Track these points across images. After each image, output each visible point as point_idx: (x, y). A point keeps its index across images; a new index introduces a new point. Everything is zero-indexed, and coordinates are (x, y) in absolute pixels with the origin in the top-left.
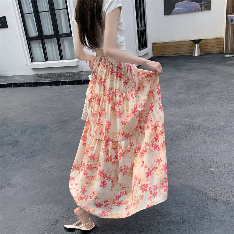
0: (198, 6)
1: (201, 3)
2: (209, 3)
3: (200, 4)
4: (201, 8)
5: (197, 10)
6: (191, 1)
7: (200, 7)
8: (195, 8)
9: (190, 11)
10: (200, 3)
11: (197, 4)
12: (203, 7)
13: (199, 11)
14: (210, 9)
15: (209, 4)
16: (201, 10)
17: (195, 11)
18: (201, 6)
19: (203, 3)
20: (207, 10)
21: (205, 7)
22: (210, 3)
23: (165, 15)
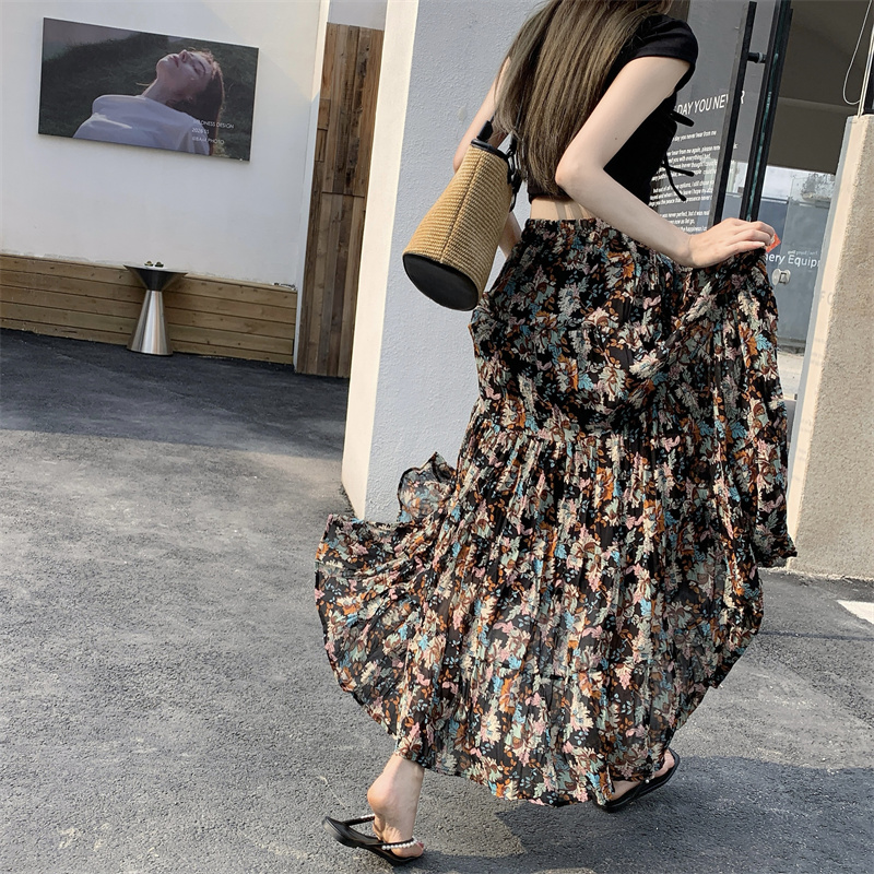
0: (194, 130)
1: (213, 124)
2: (243, 131)
3: (205, 126)
4: (211, 144)
5: (190, 146)
6: (166, 104)
7: (204, 140)
8: (182, 137)
9: (159, 143)
10: (208, 124)
11: (195, 125)
12: (219, 143)
13: (198, 152)
14: (246, 158)
15: (244, 136)
16: (210, 155)
17: (184, 150)
18: (209, 136)
19: (219, 124)
21: (228, 146)
22: (249, 132)
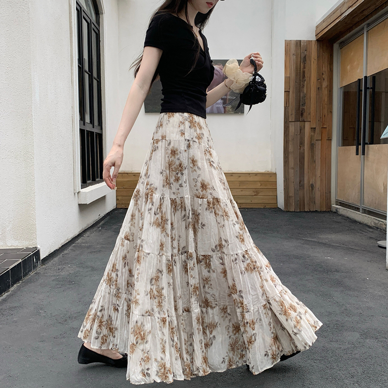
4: (224, 108)
5: (215, 110)
7: (221, 106)
12: (229, 107)
13: (219, 112)
14: (243, 112)
17: (212, 112)
18: (223, 103)
20: (235, 113)
21: (233, 107)
23: (146, 112)
